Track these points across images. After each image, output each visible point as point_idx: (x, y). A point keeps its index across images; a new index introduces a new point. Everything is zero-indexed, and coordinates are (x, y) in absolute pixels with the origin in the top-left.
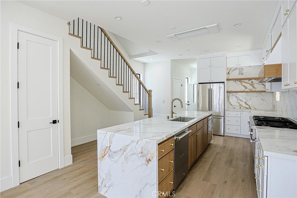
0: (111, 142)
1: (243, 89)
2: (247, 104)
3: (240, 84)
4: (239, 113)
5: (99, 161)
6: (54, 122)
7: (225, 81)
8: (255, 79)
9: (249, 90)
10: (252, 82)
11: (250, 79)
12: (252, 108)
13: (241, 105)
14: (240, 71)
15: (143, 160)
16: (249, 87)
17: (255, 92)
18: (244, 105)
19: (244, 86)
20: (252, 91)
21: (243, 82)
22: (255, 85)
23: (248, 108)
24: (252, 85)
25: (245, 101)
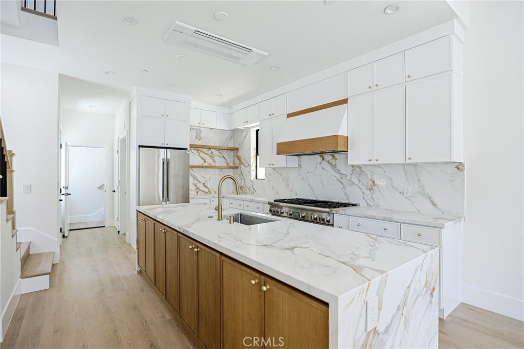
1: (201, 162)
2: (206, 186)
3: (198, 154)
7: (188, 147)
9: (208, 165)
10: (212, 153)
11: (209, 148)
12: (212, 192)
13: (198, 188)
14: (197, 132)
16: (210, 161)
17: (216, 167)
18: (202, 188)
19: (203, 159)
20: (211, 167)
21: (202, 151)
22: (216, 158)
23: (207, 193)
24: (212, 157)
25: (203, 181)
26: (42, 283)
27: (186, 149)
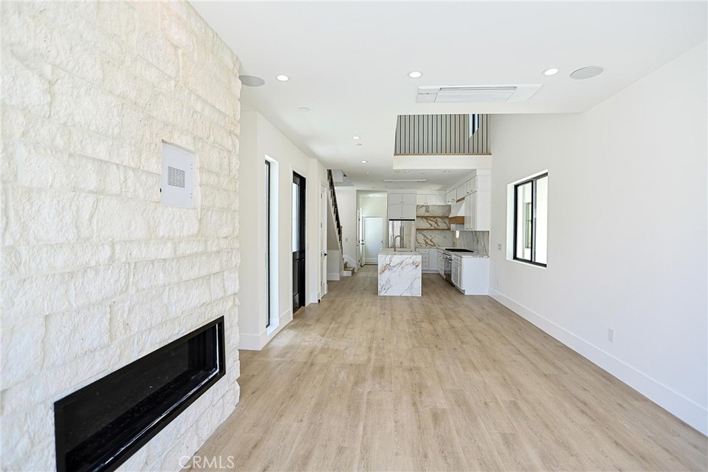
0: (390, 261)
1: (429, 226)
2: (432, 242)
3: (427, 221)
4: (427, 250)
5: (379, 276)
6: (325, 255)
7: (415, 218)
8: (439, 217)
9: (433, 228)
10: (437, 220)
11: (435, 217)
12: (436, 245)
13: (427, 243)
14: (426, 209)
15: (414, 266)
16: (434, 225)
17: (439, 229)
18: (430, 243)
19: (430, 224)
20: (436, 229)
21: (429, 220)
22: (439, 224)
23: (433, 246)
24: (436, 223)
25: (430, 238)
26: (347, 274)
27: (414, 220)
